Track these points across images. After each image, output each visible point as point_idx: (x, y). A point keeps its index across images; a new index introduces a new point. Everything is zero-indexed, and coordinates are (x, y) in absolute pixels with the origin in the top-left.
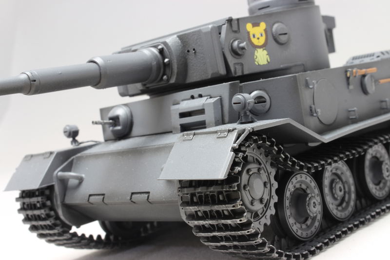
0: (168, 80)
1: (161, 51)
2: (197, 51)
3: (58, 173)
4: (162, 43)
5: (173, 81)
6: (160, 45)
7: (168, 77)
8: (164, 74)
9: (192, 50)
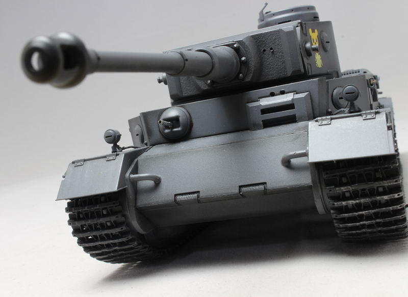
0: (244, 77)
1: (237, 50)
2: (275, 50)
3: (129, 175)
4: (237, 42)
5: (248, 79)
6: (235, 44)
7: (243, 75)
8: (240, 73)
9: (269, 49)
